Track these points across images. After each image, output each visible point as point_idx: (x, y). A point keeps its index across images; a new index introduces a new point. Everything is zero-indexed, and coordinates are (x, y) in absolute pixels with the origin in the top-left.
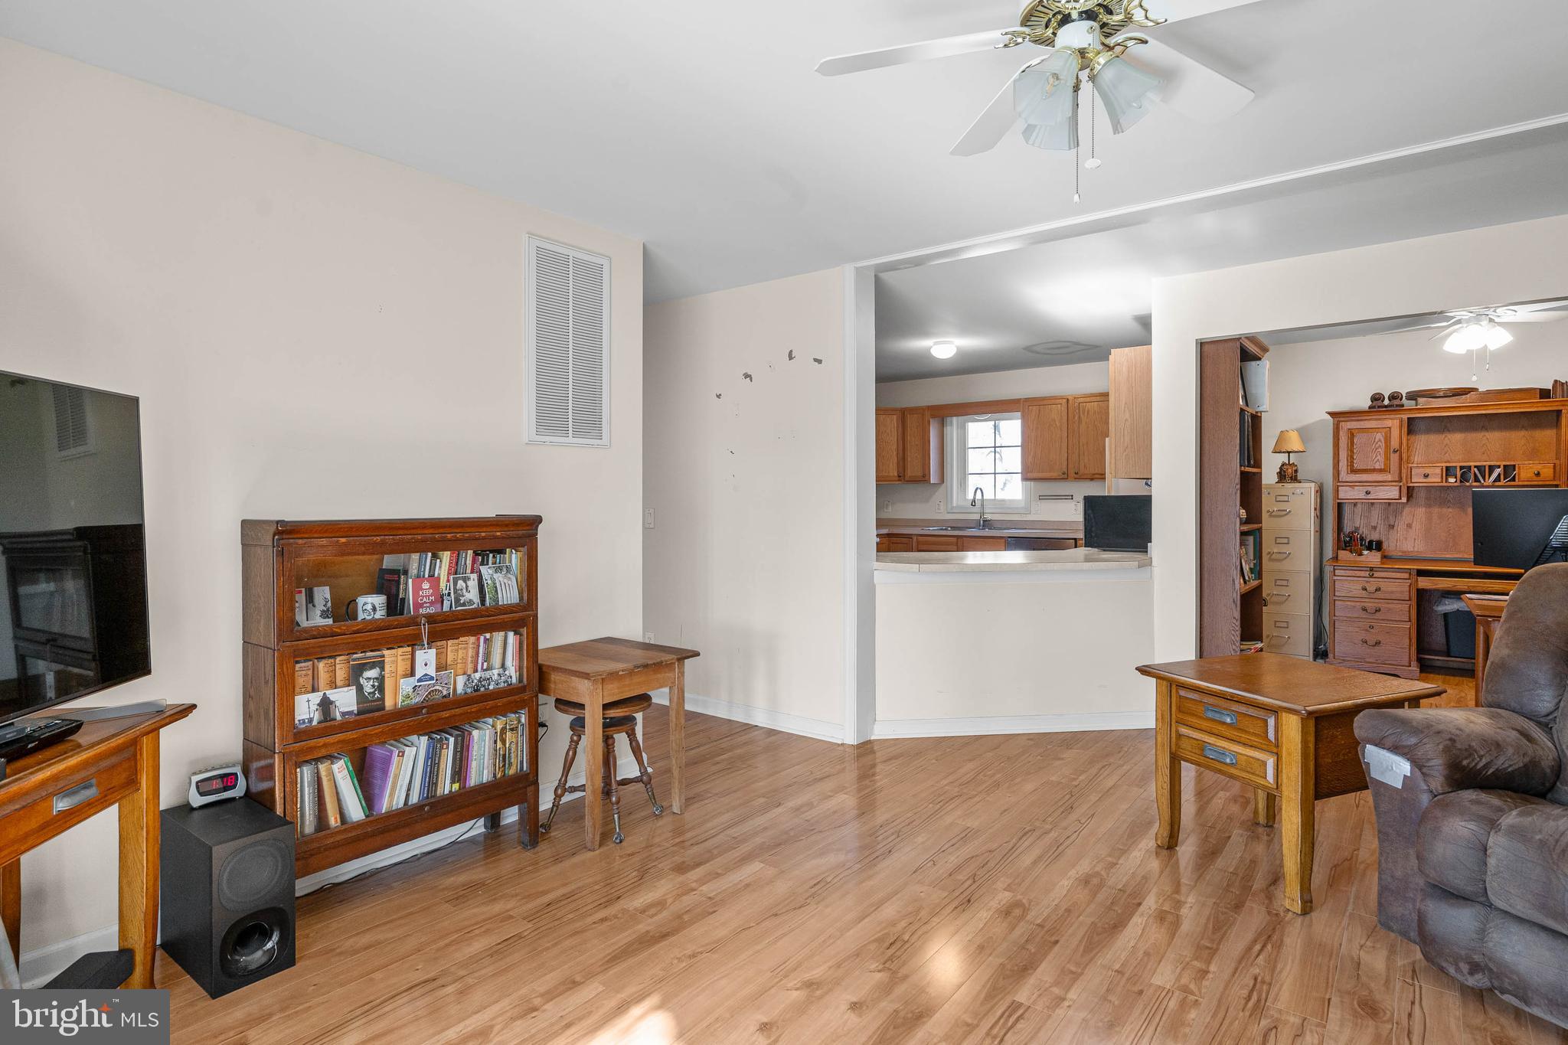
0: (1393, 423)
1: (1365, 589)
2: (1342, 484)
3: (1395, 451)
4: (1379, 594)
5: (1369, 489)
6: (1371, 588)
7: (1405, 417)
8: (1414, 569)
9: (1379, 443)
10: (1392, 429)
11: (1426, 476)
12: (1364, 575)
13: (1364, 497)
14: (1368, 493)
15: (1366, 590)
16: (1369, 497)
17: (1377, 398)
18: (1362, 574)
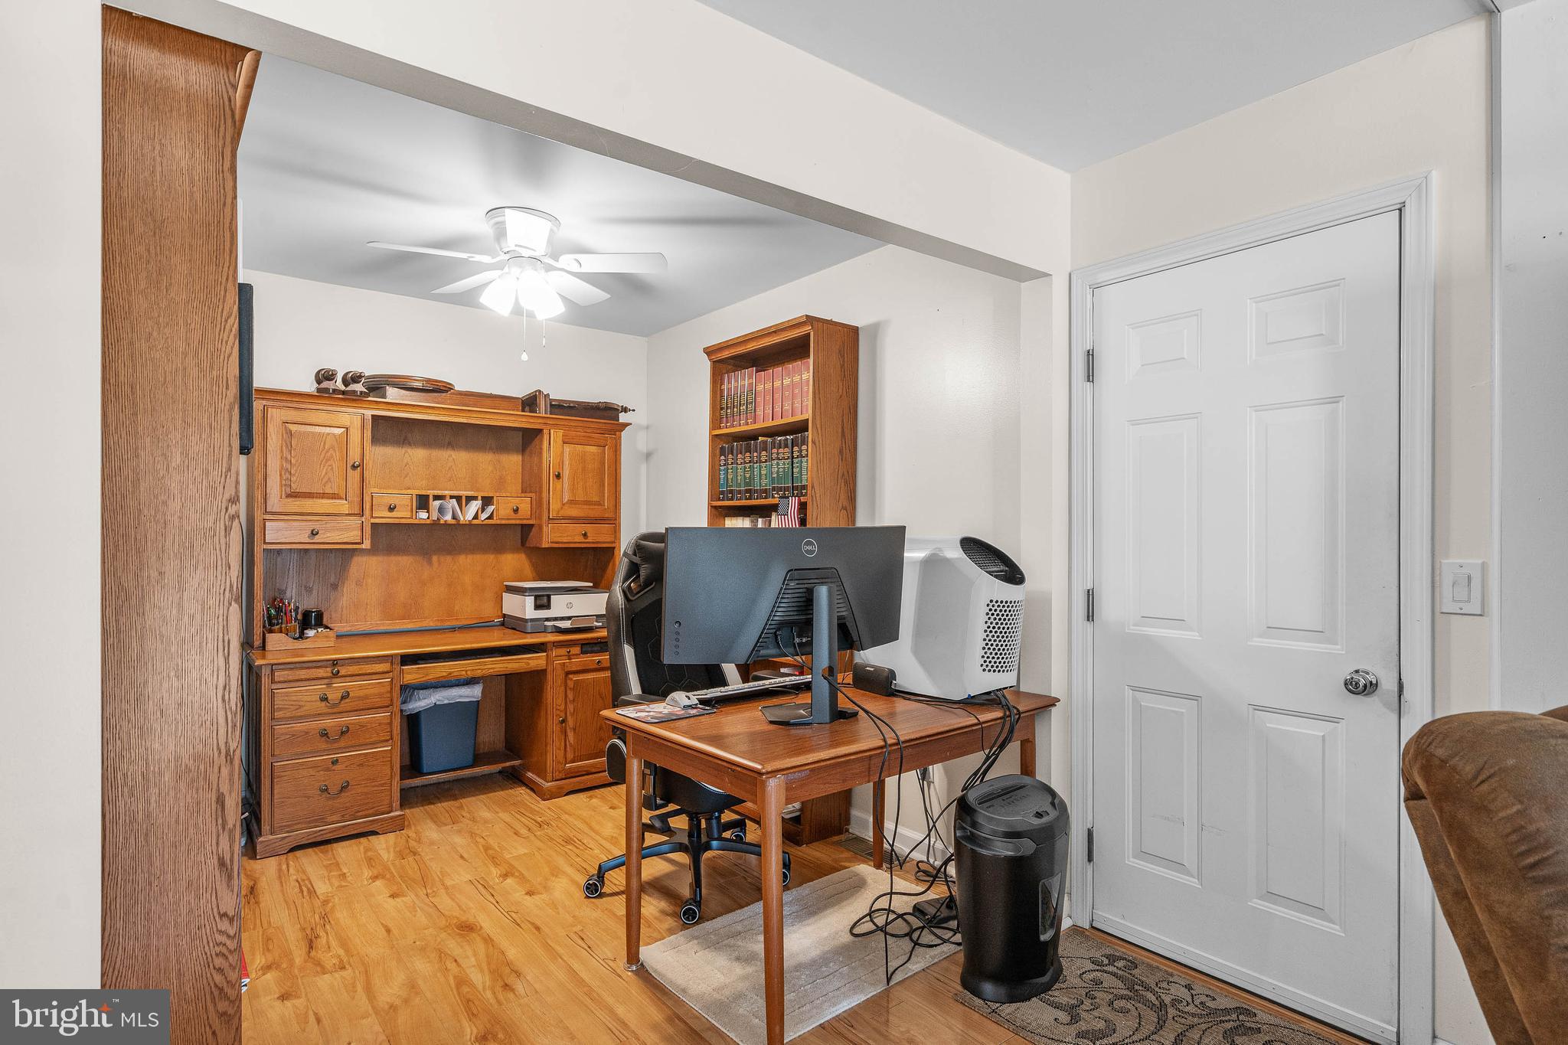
0: (353, 418)
1: (324, 699)
2: (271, 517)
3: (354, 467)
4: (346, 705)
5: (317, 526)
6: (334, 696)
7: (369, 413)
8: (396, 655)
9: (331, 451)
10: (352, 431)
11: (391, 509)
12: (325, 675)
13: (308, 540)
14: (314, 533)
15: (326, 699)
16: (317, 539)
17: (325, 376)
18: (321, 673)
